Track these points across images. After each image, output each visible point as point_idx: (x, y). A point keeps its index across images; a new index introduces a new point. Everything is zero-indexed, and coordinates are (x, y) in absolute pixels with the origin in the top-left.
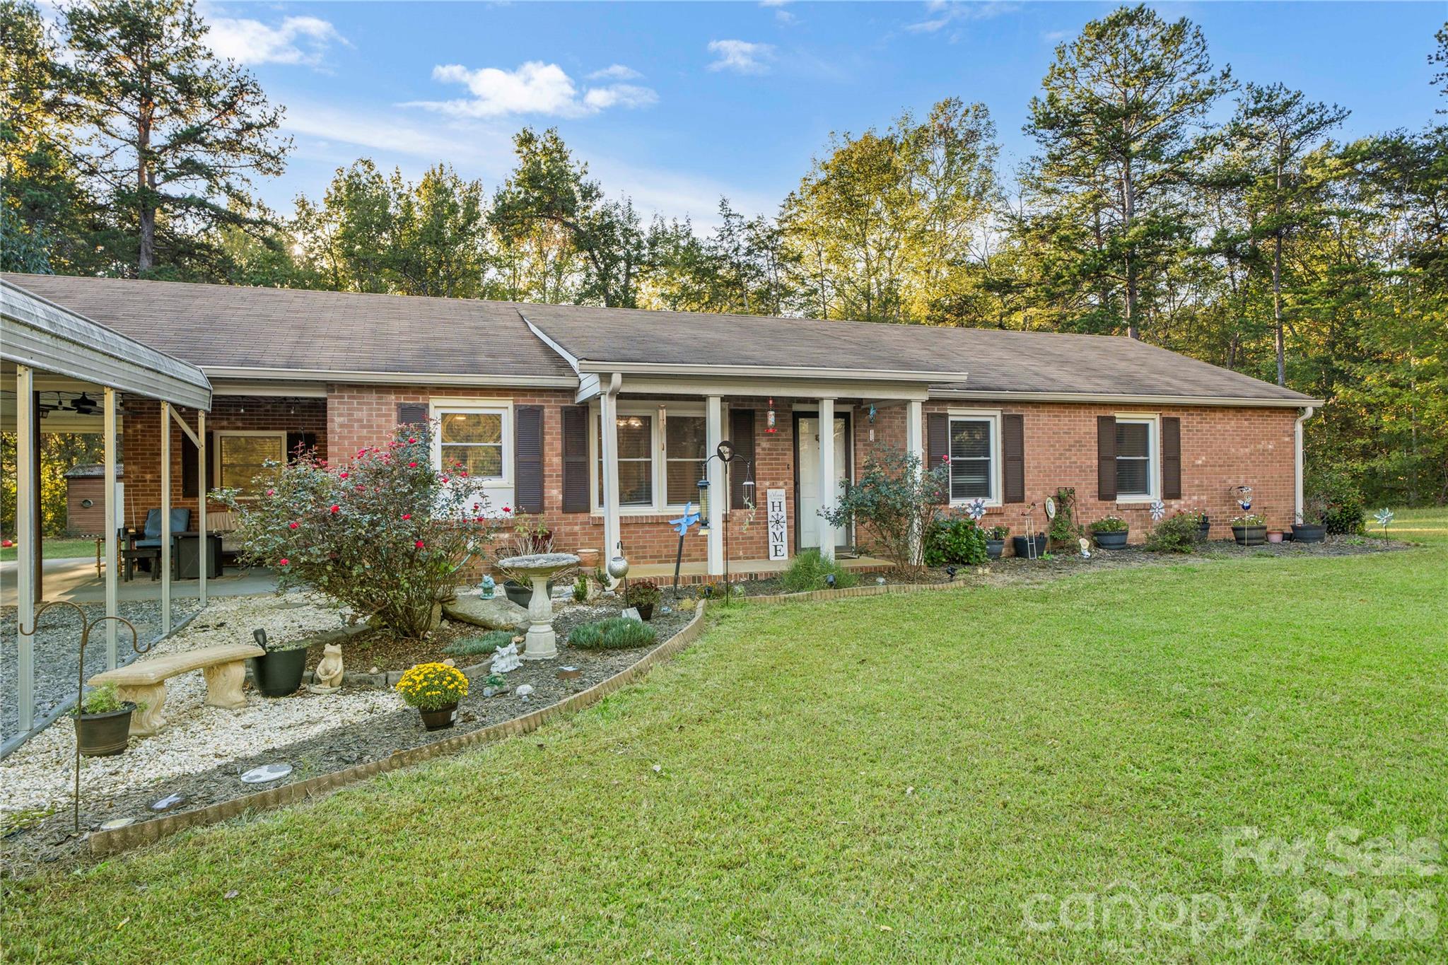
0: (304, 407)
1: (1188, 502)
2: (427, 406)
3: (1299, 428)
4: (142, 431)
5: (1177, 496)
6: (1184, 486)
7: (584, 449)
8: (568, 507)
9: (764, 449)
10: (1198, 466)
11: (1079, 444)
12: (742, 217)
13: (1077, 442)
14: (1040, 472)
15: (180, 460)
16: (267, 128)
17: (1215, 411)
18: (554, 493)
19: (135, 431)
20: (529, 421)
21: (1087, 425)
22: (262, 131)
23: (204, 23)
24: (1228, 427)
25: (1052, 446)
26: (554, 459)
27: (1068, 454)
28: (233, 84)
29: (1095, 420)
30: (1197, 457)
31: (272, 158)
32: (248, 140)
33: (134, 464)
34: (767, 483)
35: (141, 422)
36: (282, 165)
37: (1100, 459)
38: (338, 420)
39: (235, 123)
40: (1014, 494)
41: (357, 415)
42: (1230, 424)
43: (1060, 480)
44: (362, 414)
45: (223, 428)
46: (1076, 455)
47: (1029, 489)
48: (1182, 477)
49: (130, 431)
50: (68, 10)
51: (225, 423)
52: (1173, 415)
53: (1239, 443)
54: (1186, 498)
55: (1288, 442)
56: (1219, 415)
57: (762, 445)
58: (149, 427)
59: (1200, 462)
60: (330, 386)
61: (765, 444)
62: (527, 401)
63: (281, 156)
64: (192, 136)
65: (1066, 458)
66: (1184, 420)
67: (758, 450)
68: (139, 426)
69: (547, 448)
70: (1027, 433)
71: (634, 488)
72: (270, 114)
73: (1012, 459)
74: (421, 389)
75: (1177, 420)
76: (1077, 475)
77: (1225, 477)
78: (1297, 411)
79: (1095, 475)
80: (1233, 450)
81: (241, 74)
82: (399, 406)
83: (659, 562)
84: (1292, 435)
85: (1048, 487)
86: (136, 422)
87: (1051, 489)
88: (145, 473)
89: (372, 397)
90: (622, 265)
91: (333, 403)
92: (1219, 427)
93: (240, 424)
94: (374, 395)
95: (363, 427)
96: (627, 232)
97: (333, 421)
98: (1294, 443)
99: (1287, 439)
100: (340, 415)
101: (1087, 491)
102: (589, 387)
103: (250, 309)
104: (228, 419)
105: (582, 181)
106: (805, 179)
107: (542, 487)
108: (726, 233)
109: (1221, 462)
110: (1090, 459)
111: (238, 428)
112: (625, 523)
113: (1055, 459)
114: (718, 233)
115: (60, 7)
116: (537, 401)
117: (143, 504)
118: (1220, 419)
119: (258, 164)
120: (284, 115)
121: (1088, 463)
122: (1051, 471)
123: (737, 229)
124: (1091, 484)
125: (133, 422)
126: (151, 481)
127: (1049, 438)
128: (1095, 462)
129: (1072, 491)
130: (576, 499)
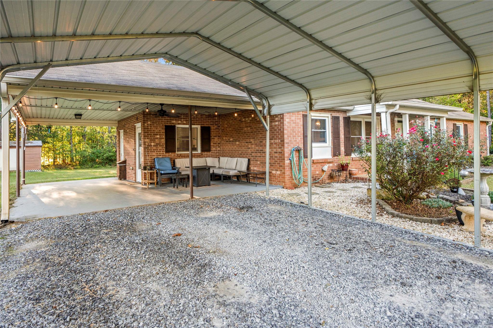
0: (206, 116)
3: (487, 128)
4: (150, 125)
15: (164, 137)
19: (148, 125)
20: (335, 120)
29: (452, 125)
33: (147, 138)
35: (150, 121)
38: (287, 120)
45: (179, 124)
49: (146, 124)
51: (180, 122)
52: (466, 123)
58: (153, 123)
62: (335, 115)
66: (468, 125)
68: (149, 123)
78: (486, 123)
82: (303, 115)
86: (148, 121)
88: (151, 142)
93: (185, 122)
95: (294, 123)
97: (285, 121)
99: (485, 131)
100: (288, 118)
104: (181, 120)
111: (184, 124)
117: (151, 156)
125: (147, 121)
126: (154, 146)
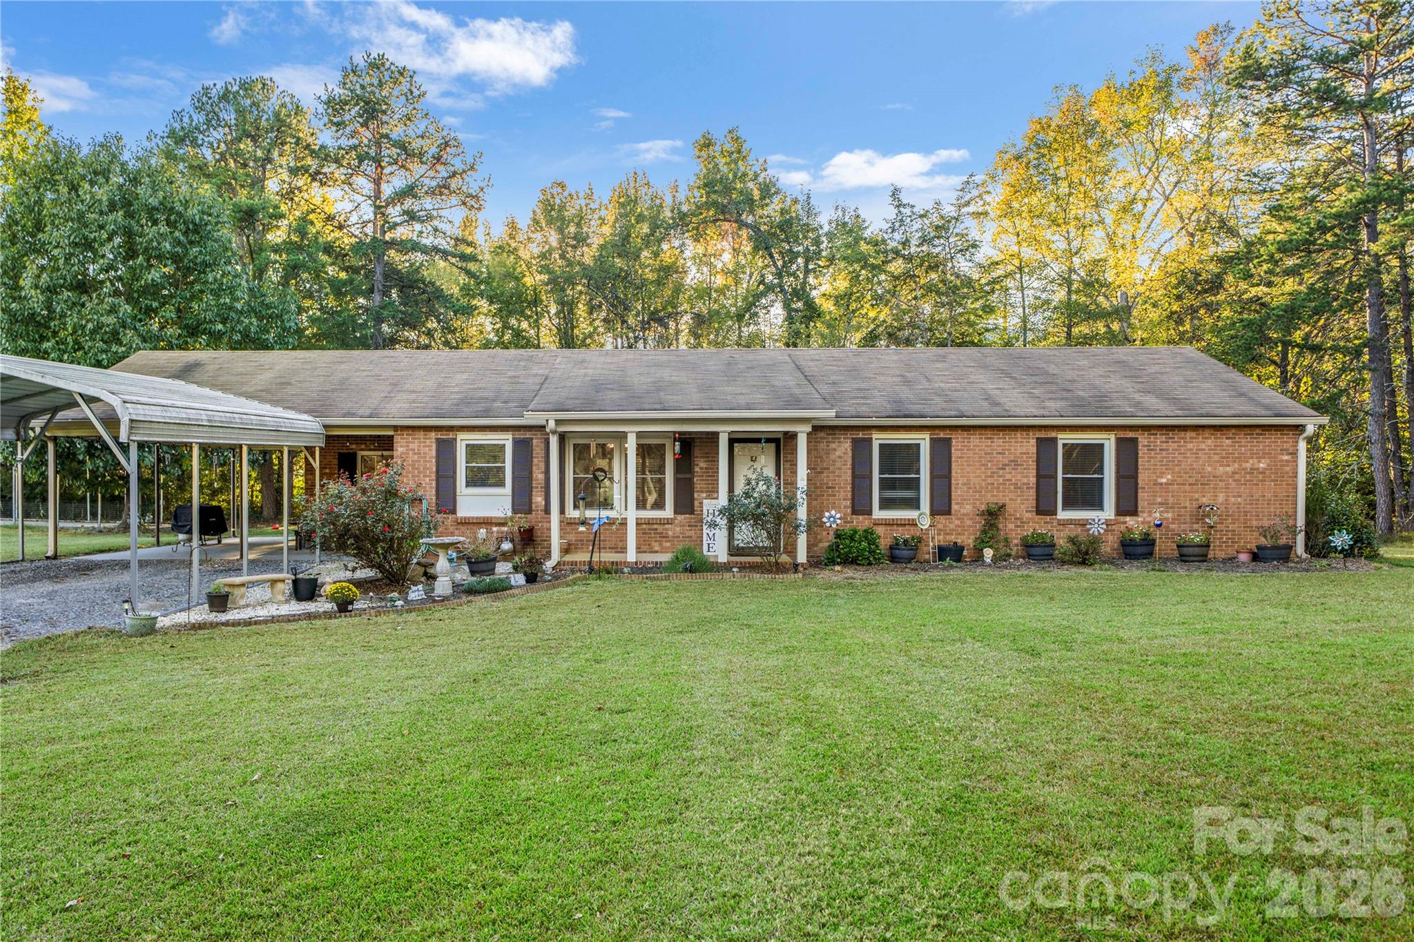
1: (1148, 519)
2: (455, 439)
3: (1302, 446)
5: (1134, 512)
6: (1140, 504)
9: (701, 468)
10: (1161, 484)
11: (1015, 463)
12: (913, 206)
13: (1012, 461)
14: (970, 488)
16: (469, 173)
17: (1186, 430)
18: (539, 499)
20: (523, 449)
21: (1027, 446)
22: (464, 176)
23: (422, 89)
24: (1203, 446)
25: (984, 465)
26: (539, 475)
27: (1001, 472)
28: (439, 142)
29: (1033, 442)
30: (1162, 475)
31: (473, 197)
32: (454, 184)
34: (704, 495)
36: (482, 202)
37: (1038, 476)
38: (400, 450)
39: (443, 172)
40: (941, 507)
41: (412, 446)
42: (1208, 443)
43: (993, 496)
44: (414, 446)
45: (362, 450)
46: (1010, 473)
47: (957, 504)
48: (1140, 494)
50: (324, 98)
51: (363, 446)
52: (1131, 435)
53: (1218, 462)
54: (1145, 515)
55: (1287, 461)
56: (1189, 434)
57: (700, 465)
59: (1164, 480)
60: (396, 428)
61: (703, 465)
62: (521, 435)
63: (481, 194)
64: (409, 191)
65: (1000, 476)
66: (1143, 440)
67: (697, 469)
69: (534, 468)
70: (955, 453)
72: (470, 160)
73: (939, 477)
74: (451, 428)
75: (1134, 441)
76: (1011, 492)
77: (1197, 496)
78: (1299, 429)
79: (1033, 492)
80: (1209, 469)
81: (444, 133)
82: (437, 439)
83: (616, 552)
84: (1294, 454)
85: (978, 503)
87: (981, 504)
89: (421, 434)
90: (800, 260)
91: (397, 439)
92: (1190, 446)
94: (422, 433)
95: (415, 454)
96: (807, 228)
97: (397, 449)
98: (1296, 461)
99: (1286, 458)
100: (401, 446)
101: (1022, 506)
103: (370, 371)
105: (761, 179)
106: (1001, 152)
107: (531, 496)
108: (897, 225)
109: (1192, 481)
110: (1027, 477)
111: (371, 450)
113: (987, 477)
114: (889, 225)
115: (319, 98)
116: (528, 435)
118: (1191, 438)
119: (464, 203)
120: (481, 160)
121: (1025, 480)
122: (981, 488)
123: (909, 219)
124: (1028, 500)
127: (980, 457)
128: (1033, 480)
129: (1004, 506)
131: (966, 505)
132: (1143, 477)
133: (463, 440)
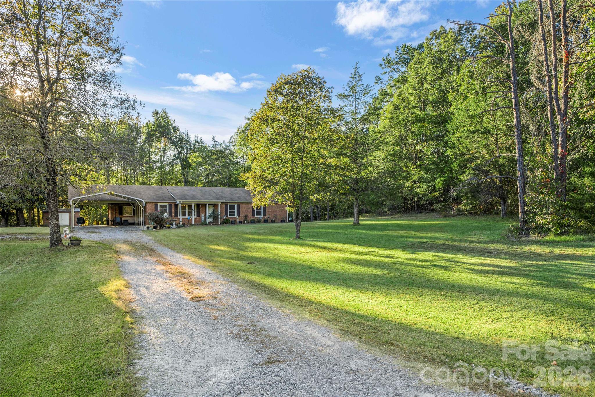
5: (266, 216)
6: (266, 214)
7: (177, 209)
8: (175, 216)
10: (269, 212)
11: (249, 208)
18: (173, 215)
20: (170, 206)
21: (250, 206)
26: (173, 211)
29: (252, 205)
30: (269, 210)
34: (201, 214)
37: (252, 210)
40: (239, 215)
41: (150, 205)
42: (275, 205)
43: (246, 213)
57: (201, 209)
60: (147, 202)
65: (247, 210)
69: (172, 209)
70: (240, 207)
71: (184, 214)
73: (238, 210)
74: (157, 202)
76: (248, 213)
77: (274, 213)
79: (252, 213)
80: (276, 209)
82: (155, 204)
85: (244, 215)
92: (273, 206)
94: (152, 203)
95: (151, 207)
100: (148, 205)
101: (250, 215)
102: (178, 202)
109: (273, 211)
112: (182, 219)
113: (245, 210)
116: (171, 204)
122: (244, 212)
127: (244, 207)
129: (248, 215)
130: (176, 215)
131: (242, 215)
132: (267, 211)
133: (159, 204)
